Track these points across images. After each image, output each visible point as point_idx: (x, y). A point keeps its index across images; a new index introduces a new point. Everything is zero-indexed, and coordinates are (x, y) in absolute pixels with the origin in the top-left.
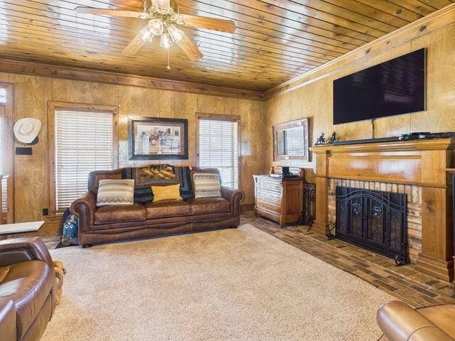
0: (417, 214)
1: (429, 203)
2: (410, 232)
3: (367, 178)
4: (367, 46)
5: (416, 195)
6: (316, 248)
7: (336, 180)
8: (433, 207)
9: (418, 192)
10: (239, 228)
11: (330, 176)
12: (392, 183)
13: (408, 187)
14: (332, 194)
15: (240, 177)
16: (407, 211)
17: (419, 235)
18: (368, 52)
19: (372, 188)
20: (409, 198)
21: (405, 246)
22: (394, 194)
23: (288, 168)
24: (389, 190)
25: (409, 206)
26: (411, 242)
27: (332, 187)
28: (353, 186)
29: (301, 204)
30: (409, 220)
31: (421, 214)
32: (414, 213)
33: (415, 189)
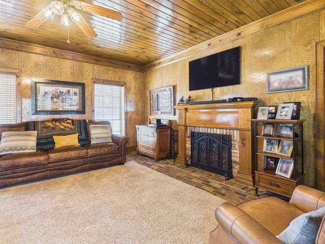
0: (237, 147)
1: (243, 140)
2: (233, 159)
3: (210, 126)
4: (208, 41)
5: (236, 135)
6: (179, 174)
7: (191, 128)
8: (245, 142)
9: (237, 133)
10: (126, 164)
11: (187, 125)
12: (223, 129)
13: (232, 131)
14: (188, 137)
15: (126, 127)
16: (231, 146)
17: (237, 160)
18: (209, 45)
19: (212, 132)
20: (232, 137)
21: (231, 168)
22: (224, 135)
23: (160, 120)
24: (221, 133)
25: (232, 142)
26: (234, 165)
27: (189, 133)
28: (201, 131)
29: (169, 145)
30: (232, 151)
31: (238, 147)
32: (235, 147)
33: (235, 132)
